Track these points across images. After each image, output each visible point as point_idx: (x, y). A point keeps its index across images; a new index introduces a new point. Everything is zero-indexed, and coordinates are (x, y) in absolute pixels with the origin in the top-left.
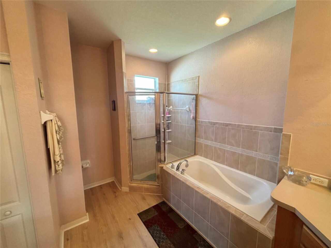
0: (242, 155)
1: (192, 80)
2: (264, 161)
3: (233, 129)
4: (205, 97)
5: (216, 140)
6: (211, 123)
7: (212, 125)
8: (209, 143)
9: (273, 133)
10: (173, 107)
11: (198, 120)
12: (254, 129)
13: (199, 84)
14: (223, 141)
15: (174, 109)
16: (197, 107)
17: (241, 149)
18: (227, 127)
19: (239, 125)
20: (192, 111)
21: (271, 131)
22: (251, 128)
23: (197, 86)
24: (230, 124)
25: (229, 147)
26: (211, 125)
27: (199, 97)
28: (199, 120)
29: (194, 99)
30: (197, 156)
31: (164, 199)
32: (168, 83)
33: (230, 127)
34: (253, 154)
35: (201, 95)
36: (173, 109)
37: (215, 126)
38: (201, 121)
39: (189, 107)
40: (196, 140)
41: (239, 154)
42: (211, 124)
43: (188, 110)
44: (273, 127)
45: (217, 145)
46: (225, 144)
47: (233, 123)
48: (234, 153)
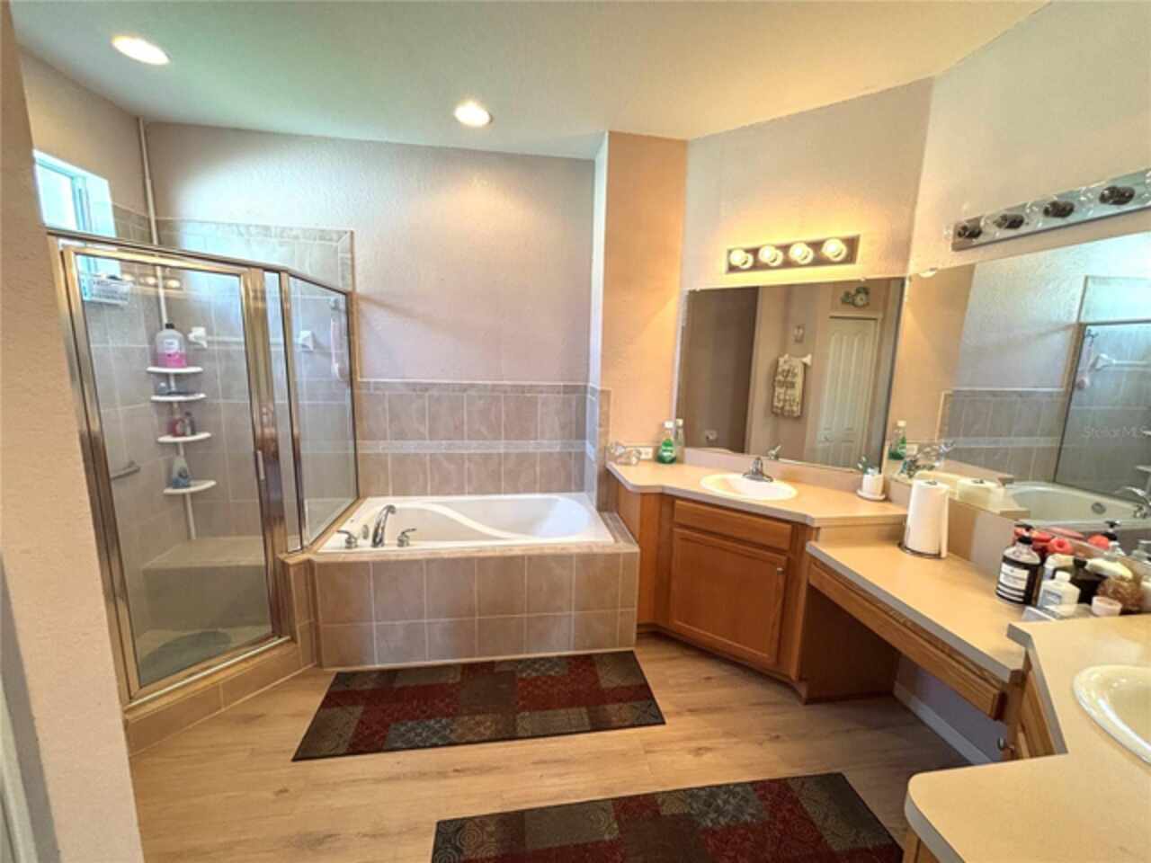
0: (507, 455)
1: (322, 238)
2: (551, 454)
3: (480, 398)
4: (381, 304)
5: (433, 434)
6: (413, 387)
7: (418, 393)
8: (410, 447)
9: (562, 395)
10: (209, 332)
11: (359, 379)
12: (529, 392)
13: (353, 259)
14: (457, 432)
15: (216, 338)
16: (353, 334)
17: (503, 441)
18: (465, 395)
19: (494, 386)
20: (333, 351)
21: (558, 393)
22: (522, 389)
23: (343, 264)
24: (472, 386)
25: (474, 443)
26: (414, 394)
27: (357, 304)
28: (365, 380)
29: (336, 308)
30: (369, 499)
31: (333, 672)
32: (162, 218)
33: (473, 393)
34: (529, 446)
35: (368, 299)
36: (208, 342)
37: (427, 394)
38: (376, 383)
39: (313, 335)
40: (358, 447)
41: (499, 455)
42: (414, 390)
43: (311, 347)
44: (562, 384)
45: (439, 447)
46: (462, 439)
47: (481, 382)
48: (487, 457)
